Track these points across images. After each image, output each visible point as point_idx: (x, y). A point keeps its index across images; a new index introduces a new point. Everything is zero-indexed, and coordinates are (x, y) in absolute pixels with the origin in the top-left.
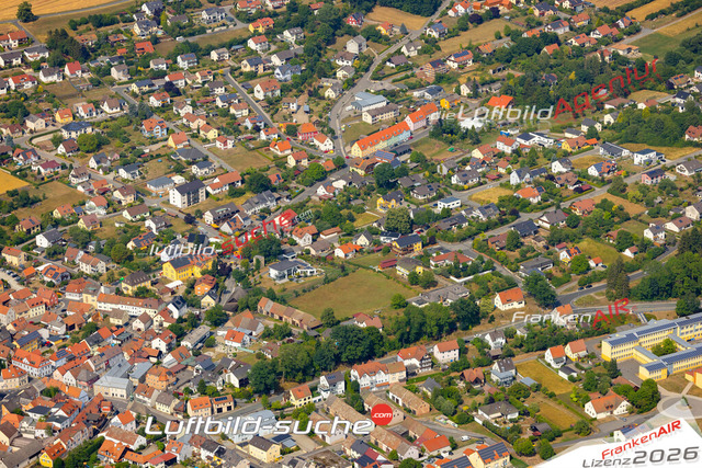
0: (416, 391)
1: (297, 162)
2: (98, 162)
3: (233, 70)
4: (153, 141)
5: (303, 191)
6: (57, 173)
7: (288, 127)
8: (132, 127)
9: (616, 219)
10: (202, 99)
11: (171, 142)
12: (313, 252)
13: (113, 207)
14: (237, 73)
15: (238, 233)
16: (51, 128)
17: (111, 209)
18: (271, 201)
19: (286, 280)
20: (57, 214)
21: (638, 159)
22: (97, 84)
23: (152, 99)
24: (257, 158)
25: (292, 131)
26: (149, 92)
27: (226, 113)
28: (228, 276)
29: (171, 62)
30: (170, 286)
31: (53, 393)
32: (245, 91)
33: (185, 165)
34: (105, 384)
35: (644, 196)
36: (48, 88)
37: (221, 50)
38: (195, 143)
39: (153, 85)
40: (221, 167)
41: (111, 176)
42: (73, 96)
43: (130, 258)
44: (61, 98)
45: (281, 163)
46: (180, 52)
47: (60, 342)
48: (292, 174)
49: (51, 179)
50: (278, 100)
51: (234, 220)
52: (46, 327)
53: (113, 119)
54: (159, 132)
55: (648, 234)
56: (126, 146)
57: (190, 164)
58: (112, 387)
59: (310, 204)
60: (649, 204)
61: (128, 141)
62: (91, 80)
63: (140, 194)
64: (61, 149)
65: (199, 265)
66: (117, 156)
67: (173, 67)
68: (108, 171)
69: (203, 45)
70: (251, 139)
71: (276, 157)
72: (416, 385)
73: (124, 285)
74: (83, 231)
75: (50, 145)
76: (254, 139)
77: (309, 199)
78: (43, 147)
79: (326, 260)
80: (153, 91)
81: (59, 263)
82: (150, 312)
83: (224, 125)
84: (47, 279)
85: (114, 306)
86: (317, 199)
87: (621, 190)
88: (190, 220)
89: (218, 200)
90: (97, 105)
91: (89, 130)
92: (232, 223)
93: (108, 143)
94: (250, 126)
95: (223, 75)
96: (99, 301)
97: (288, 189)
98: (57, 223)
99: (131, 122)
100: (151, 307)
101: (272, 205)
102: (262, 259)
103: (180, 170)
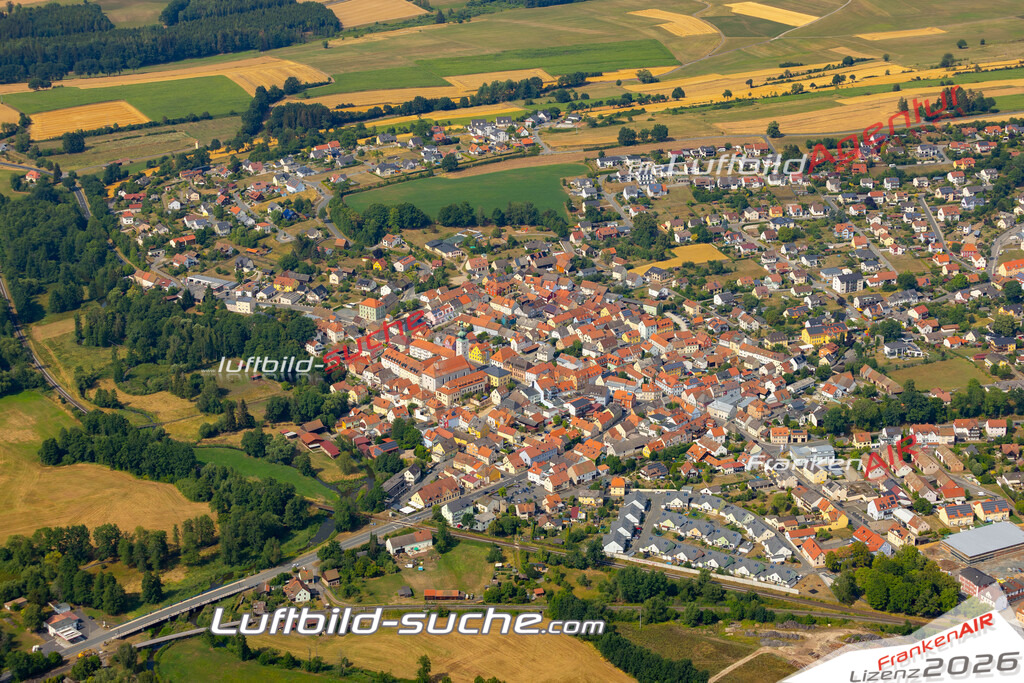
0: (959, 453)
1: (949, 272)
2: (787, 250)
3: (927, 195)
4: (840, 240)
5: (945, 294)
6: (753, 254)
7: (954, 245)
8: (827, 228)
10: (893, 214)
11: (853, 244)
12: (927, 340)
13: (785, 284)
14: (930, 198)
15: (875, 318)
16: (763, 220)
17: (783, 286)
18: (914, 298)
19: (896, 357)
20: (739, 283)
22: (812, 191)
23: (851, 208)
24: (919, 265)
25: (957, 249)
26: (852, 203)
27: (908, 227)
28: (851, 347)
29: (878, 182)
30: (802, 347)
31: (674, 407)
32: (931, 213)
33: (858, 262)
34: (715, 406)
36: (772, 190)
37: (921, 179)
38: (873, 247)
39: (856, 198)
40: (886, 268)
41: (794, 262)
42: (790, 198)
43: (782, 323)
44: (779, 199)
45: (936, 271)
46: (887, 175)
47: (700, 374)
48: (940, 280)
49: (747, 257)
50: (956, 224)
51: (876, 308)
52: (693, 361)
53: (815, 220)
54: (846, 234)
56: (818, 241)
57: (861, 261)
58: (720, 410)
59: (945, 305)
61: (820, 238)
62: (808, 188)
63: (811, 277)
64: (763, 236)
65: (830, 335)
66: (805, 247)
67: (879, 187)
68: (793, 257)
69: (908, 174)
70: (919, 250)
71: (935, 266)
72: (961, 449)
73: (766, 341)
74: (753, 298)
75: (757, 233)
76: (923, 250)
77: (947, 301)
78: (750, 233)
79: (936, 347)
80: (855, 203)
81: (726, 318)
82: (776, 363)
83: (902, 236)
84: (710, 328)
85: (751, 354)
86: (953, 302)
88: (841, 302)
89: (872, 291)
90: (805, 208)
91: (792, 225)
92: (873, 310)
93: (804, 237)
94: (922, 239)
95: (918, 199)
96: (741, 349)
97: (932, 291)
98: (736, 290)
99: (828, 224)
100: (778, 359)
101: (914, 301)
102: (882, 338)
103: (851, 265)
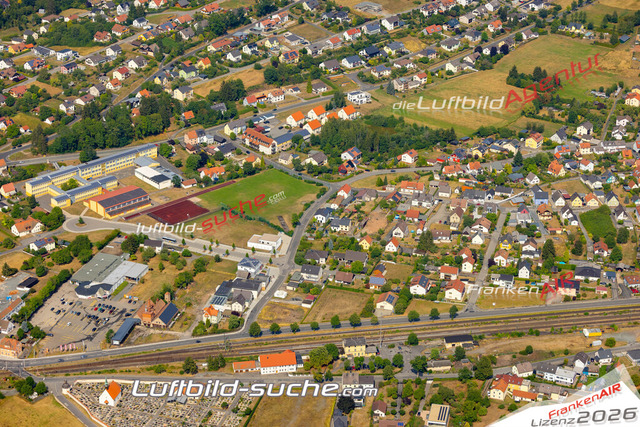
9: (41, 99)
21: (60, 56)
35: (62, 82)
55: (63, 108)
60: (65, 87)
87: (46, 78)
